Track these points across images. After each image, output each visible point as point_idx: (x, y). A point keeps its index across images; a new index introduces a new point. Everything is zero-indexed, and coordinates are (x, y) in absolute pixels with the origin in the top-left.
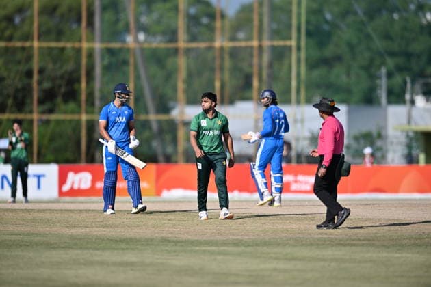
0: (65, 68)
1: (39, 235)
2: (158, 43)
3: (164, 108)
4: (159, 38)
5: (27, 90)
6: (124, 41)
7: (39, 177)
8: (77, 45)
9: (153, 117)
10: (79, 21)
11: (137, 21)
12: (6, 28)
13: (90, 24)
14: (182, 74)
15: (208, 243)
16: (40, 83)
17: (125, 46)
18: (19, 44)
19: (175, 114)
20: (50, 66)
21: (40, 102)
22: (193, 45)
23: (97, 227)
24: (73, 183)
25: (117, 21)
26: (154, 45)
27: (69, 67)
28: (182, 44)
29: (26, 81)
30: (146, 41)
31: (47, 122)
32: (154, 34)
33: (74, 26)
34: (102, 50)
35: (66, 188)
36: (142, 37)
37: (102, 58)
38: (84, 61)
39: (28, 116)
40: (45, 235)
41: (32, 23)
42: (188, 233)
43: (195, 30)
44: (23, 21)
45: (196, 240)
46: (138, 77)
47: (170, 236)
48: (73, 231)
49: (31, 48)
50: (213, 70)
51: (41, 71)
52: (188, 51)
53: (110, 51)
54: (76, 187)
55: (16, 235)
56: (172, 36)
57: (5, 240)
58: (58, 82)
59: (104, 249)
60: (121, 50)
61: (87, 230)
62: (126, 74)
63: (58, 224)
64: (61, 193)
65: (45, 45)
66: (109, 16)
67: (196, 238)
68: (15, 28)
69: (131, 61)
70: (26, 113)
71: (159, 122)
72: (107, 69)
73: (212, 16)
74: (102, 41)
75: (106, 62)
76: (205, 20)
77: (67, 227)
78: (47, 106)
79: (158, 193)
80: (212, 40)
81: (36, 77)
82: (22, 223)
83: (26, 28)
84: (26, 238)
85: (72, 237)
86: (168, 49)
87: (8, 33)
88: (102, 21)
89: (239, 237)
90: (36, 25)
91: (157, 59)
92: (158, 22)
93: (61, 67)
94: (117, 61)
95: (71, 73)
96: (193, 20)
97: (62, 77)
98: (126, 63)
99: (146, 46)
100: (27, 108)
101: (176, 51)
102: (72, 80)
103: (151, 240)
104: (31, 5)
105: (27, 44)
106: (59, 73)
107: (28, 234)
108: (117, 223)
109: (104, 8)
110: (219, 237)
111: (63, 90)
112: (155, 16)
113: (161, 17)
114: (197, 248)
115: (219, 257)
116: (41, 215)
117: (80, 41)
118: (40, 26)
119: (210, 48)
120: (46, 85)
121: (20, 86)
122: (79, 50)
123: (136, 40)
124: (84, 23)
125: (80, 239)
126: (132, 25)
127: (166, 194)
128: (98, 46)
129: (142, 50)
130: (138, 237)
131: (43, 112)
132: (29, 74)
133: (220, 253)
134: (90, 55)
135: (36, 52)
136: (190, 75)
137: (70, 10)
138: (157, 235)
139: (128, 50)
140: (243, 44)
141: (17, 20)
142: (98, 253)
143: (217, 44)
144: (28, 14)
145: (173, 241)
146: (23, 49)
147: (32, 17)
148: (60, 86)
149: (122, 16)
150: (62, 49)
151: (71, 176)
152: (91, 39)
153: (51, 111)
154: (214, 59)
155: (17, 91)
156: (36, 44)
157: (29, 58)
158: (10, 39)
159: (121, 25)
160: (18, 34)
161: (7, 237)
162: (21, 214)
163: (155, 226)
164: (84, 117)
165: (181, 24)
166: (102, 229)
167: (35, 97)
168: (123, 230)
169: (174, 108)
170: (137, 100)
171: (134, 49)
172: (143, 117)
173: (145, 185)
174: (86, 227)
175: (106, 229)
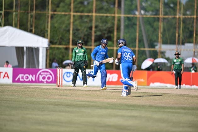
0: (107, 26)
1: (93, 102)
3: (152, 45)
4: (151, 13)
5: (89, 35)
6: (135, 14)
8: (113, 15)
9: (147, 49)
10: (114, 4)
11: (141, 4)
12: (80, 7)
14: (161, 30)
15: (171, 108)
16: (95, 32)
17: (135, 16)
18: (86, 14)
19: (157, 48)
20: (100, 25)
21: (95, 41)
22: (166, 17)
23: (120, 99)
24: (109, 78)
25: (132, 4)
26: (148, 16)
27: (109, 25)
28: (161, 16)
29: (89, 31)
30: (145, 14)
32: (148, 12)
33: (112, 6)
34: (125, 17)
36: (143, 12)
37: (125, 21)
38: (116, 22)
39: (90, 47)
40: (96, 102)
41: (92, 5)
42: (162, 103)
43: (167, 10)
44: (88, 3)
45: (166, 107)
46: (140, 31)
47: (153, 104)
48: (109, 101)
49: (92, 16)
50: (175, 28)
51: (96, 27)
52: (164, 19)
53: (129, 19)
54: (110, 80)
55: (84, 102)
56: (157, 12)
57: (77, 104)
58: (104, 32)
59: (123, 109)
60: (133, 17)
61: (116, 100)
62: (135, 29)
63: (102, 97)
65: (98, 15)
66: (128, 2)
68: (85, 6)
69: (138, 23)
70: (89, 46)
71: (150, 51)
72: (127, 27)
73: (175, 4)
74: (125, 14)
75: (126, 23)
76: (172, 5)
77: (106, 99)
78: (98, 43)
79: (148, 84)
80: (175, 15)
81: (94, 29)
82: (85, 96)
83: (90, 7)
84: (87, 103)
85: (108, 104)
86: (154, 18)
87: (81, 9)
88: (125, 5)
89: (185, 106)
90: (94, 5)
91: (150, 23)
92: (151, 6)
93: (105, 25)
94: (131, 23)
95: (109, 28)
96: (166, 5)
97: (106, 30)
98: (135, 24)
99: (145, 16)
100: (89, 44)
101: (158, 19)
102: (111, 31)
103: (145, 106)
105: (90, 14)
106: (104, 28)
107: (88, 102)
110: (176, 106)
111: (106, 35)
112: (149, 3)
113: (152, 3)
114: (166, 110)
115: (176, 115)
116: (94, 93)
117: (114, 13)
118: (96, 6)
119: (174, 18)
120: (99, 33)
121: (86, 33)
122: (114, 17)
123: (140, 14)
124: (116, 6)
125: (112, 104)
126: (139, 7)
127: (152, 85)
128: (122, 16)
129: (143, 18)
130: (138, 104)
132: (91, 28)
133: (176, 113)
134: (119, 20)
135: (94, 18)
136: (164, 30)
138: (147, 104)
139: (136, 18)
140: (189, 17)
141: (86, 3)
142: (121, 111)
143: (177, 17)
144: (91, 0)
145: (155, 107)
146: (88, 16)
147: (92, 2)
148: (104, 34)
149: (134, 2)
150: (107, 17)
152: (119, 13)
154: (176, 23)
155: (85, 35)
156: (94, 14)
157: (91, 21)
158: (82, 12)
159: (133, 7)
160: (86, 9)
161: (78, 103)
162: (85, 92)
164: (115, 48)
166: (122, 100)
167: (93, 38)
168: (131, 101)
169: (157, 45)
170: (140, 41)
171: (139, 17)
172: (142, 49)
173: (142, 80)
174: (115, 99)
175: (124, 100)
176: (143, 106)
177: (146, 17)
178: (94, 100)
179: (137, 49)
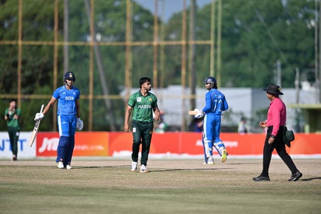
0: (41, 61)
1: (22, 185)
2: (111, 42)
3: (115, 90)
4: (112, 38)
5: (14, 76)
6: (86, 41)
7: (22, 141)
8: (51, 43)
9: (107, 97)
10: (52, 25)
11: (95, 25)
13: (61, 27)
14: (129, 65)
16: (23, 71)
17: (87, 44)
18: (7, 43)
19: (123, 95)
20: (30, 59)
21: (23, 86)
22: (137, 43)
23: (65, 179)
24: (47, 146)
25: (81, 26)
26: (108, 44)
27: (45, 59)
28: (129, 43)
29: (12, 70)
30: (102, 40)
31: (29, 100)
32: (108, 36)
33: (49, 29)
34: (69, 47)
35: (42, 150)
36: (99, 37)
37: (69, 53)
38: (56, 55)
39: (14, 96)
41: (17, 27)
42: (132, 184)
43: (138, 32)
44: (10, 25)
46: (96, 67)
47: (119, 185)
48: (47, 182)
49: (17, 45)
50: (152, 62)
51: (24, 63)
52: (133, 47)
53: (75, 48)
54: (49, 149)
55: (6, 184)
56: (122, 36)
58: (36, 71)
59: (70, 195)
60: (83, 47)
61: (58, 181)
62: (87, 65)
63: (36, 177)
64: (38, 154)
65: (27, 43)
66: (75, 22)
67: (139, 188)
68: (5, 30)
69: (91, 55)
70: (12, 94)
71: (112, 101)
72: (73, 61)
73: (151, 22)
74: (69, 40)
75: (72, 56)
76: (146, 25)
77: (43, 179)
78: (27, 89)
79: (111, 154)
80: (151, 40)
81: (20, 67)
82: (9, 176)
84: (12, 187)
85: (47, 187)
86: (118, 47)
88: (69, 25)
89: (171, 187)
90: (20, 28)
91: (111, 54)
92: (112, 26)
93: (39, 60)
94: (80, 55)
95: (46, 64)
96: (137, 25)
97: (39, 67)
98: (87, 56)
99: (102, 44)
100: (13, 90)
101: (124, 48)
102: (47, 69)
103: (106, 189)
104: (16, 13)
105: (14, 43)
106: (37, 64)
107: (13, 184)
108: (80, 176)
109: (71, 16)
110: (155, 187)
111: (40, 76)
112: (109, 22)
113: (113, 22)
114: (140, 195)
116: (23, 170)
117: (53, 40)
118: (23, 29)
119: (150, 46)
120: (28, 73)
121: (8, 73)
122: (52, 47)
123: (95, 39)
124: (56, 27)
125: (52, 188)
126: (92, 29)
127: (116, 155)
128: (66, 44)
129: (99, 47)
130: (95, 186)
131: (25, 94)
132: (15, 65)
134: (61, 51)
135: (20, 49)
136: (134, 66)
137: (46, 17)
138: (109, 185)
139: (89, 47)
140: (174, 43)
141: (6, 24)
142: (66, 198)
143: (155, 43)
144: (14, 19)
145: (122, 190)
146: (11, 46)
147: (17, 22)
148: (37, 74)
149: (84, 21)
150: (40, 46)
151: (46, 141)
152: (61, 39)
153: (31, 93)
154: (153, 54)
155: (6, 77)
156: (20, 42)
157: (15, 53)
158: (1, 38)
159: (84, 28)
160: (7, 35)
162: (8, 169)
163: (108, 179)
165: (128, 27)
166: (68, 180)
167: (19, 81)
168: (84, 181)
169: (122, 90)
170: (95, 84)
171: (93, 46)
172: (99, 97)
173: (100, 148)
174: (57, 179)
175: (71, 180)
176: (103, 189)
177: (105, 46)
178: (23, 181)
179: (91, 97)
